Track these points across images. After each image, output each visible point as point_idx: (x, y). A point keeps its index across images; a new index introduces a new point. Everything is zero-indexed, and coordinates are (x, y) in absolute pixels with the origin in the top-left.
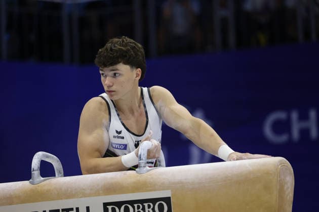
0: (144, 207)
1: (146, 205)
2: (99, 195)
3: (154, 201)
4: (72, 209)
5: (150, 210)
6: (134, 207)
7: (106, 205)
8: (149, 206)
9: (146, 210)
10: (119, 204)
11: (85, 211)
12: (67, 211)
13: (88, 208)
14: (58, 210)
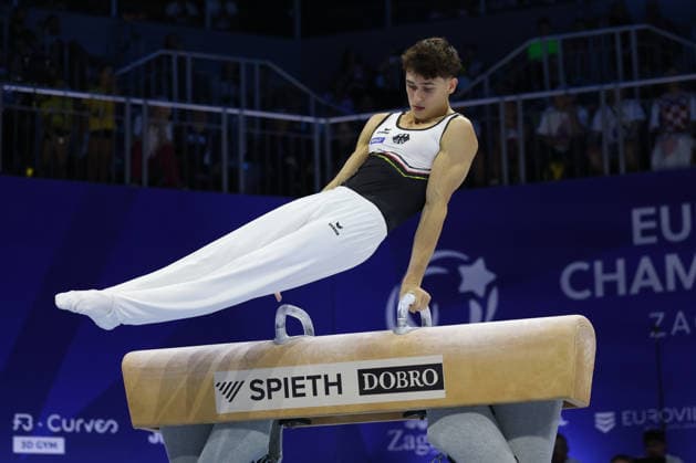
0: (408, 375)
1: (411, 373)
2: (353, 359)
3: (421, 368)
4: (319, 377)
5: (417, 380)
6: (396, 376)
7: (361, 372)
8: (415, 375)
9: (412, 379)
10: (378, 372)
11: (336, 380)
12: (314, 378)
13: (339, 376)
14: (302, 378)
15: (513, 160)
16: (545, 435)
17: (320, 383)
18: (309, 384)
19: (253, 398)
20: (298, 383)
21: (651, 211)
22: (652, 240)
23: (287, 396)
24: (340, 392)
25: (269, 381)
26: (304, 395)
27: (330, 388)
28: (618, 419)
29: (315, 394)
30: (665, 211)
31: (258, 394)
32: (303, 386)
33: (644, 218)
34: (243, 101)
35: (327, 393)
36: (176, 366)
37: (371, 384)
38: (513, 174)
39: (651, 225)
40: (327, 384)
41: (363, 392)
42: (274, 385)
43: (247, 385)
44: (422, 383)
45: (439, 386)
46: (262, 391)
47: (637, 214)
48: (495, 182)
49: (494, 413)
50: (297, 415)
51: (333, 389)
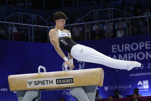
0: (66, 80)
1: (67, 80)
2: (55, 77)
3: (69, 79)
4: (48, 81)
6: (64, 80)
7: (57, 80)
8: (68, 80)
9: (67, 81)
10: (60, 79)
11: (51, 81)
12: (47, 81)
13: (52, 80)
14: (45, 81)
15: (88, 35)
16: (94, 92)
17: (48, 82)
18: (46, 82)
19: (35, 85)
20: (44, 82)
21: (116, 46)
22: (116, 51)
23: (42, 84)
24: (52, 84)
25: (38, 81)
26: (45, 84)
27: (50, 83)
28: (109, 88)
29: (47, 84)
30: (118, 46)
31: (36, 84)
32: (45, 82)
33: (114, 47)
34: (33, 23)
35: (50, 84)
36: (19, 78)
37: (59, 82)
38: (88, 38)
39: (116, 48)
40: (50, 82)
41: (57, 84)
42: (39, 82)
43: (33, 82)
44: (69, 82)
45: (73, 82)
46: (37, 84)
47: (113, 46)
48: (84, 40)
49: (83, 88)
50: (44, 88)
51: (51, 83)
